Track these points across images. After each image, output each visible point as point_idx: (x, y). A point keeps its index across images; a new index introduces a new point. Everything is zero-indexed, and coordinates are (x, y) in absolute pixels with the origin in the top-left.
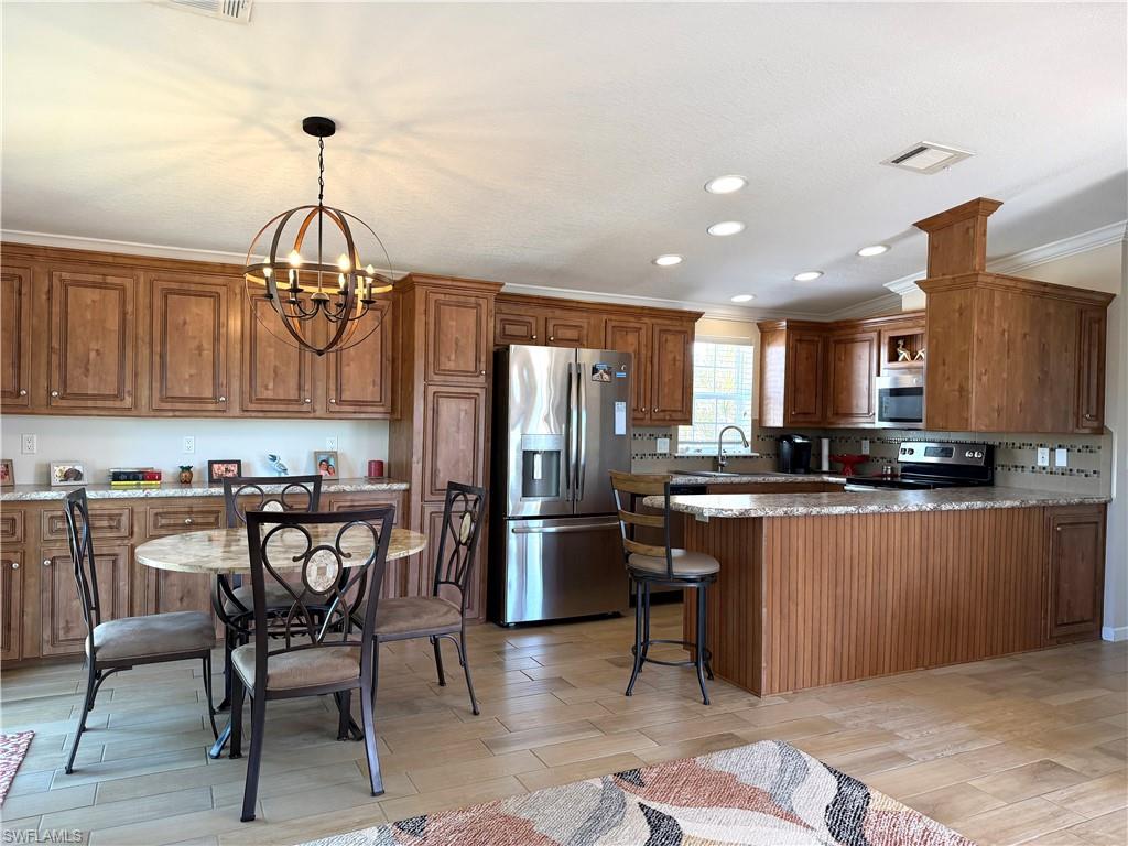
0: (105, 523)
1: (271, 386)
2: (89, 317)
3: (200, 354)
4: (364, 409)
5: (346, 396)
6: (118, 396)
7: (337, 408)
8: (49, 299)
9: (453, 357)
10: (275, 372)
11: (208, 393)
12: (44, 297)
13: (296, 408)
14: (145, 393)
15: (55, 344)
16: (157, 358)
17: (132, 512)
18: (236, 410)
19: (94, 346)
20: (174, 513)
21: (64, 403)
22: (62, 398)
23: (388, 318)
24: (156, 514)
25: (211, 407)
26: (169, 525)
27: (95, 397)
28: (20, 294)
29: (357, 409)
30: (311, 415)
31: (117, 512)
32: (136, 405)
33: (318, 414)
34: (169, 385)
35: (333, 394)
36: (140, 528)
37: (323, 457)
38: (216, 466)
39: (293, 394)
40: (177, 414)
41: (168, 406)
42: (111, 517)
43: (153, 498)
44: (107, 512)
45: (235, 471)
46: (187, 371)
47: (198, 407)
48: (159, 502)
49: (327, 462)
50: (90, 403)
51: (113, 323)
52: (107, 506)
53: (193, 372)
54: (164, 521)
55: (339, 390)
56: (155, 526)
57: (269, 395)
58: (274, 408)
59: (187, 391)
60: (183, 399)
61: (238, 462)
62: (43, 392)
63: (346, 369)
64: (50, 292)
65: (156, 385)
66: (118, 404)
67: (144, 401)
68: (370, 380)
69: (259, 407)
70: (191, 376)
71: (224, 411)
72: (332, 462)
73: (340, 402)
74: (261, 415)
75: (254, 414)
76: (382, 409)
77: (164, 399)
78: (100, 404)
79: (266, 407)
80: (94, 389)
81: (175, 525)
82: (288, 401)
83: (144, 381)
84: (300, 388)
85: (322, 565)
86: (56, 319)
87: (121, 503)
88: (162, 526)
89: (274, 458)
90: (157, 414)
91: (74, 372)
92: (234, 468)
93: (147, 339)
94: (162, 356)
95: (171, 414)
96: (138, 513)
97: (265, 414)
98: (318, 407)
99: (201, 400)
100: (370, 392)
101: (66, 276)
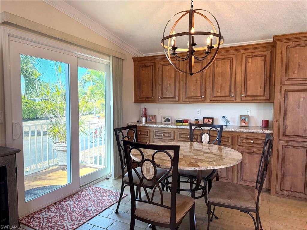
0: (167, 135)
1: (219, 91)
2: (167, 74)
3: (197, 82)
4: (256, 98)
5: (249, 93)
6: (174, 97)
7: (245, 98)
8: (159, 70)
9: (296, 72)
10: (221, 86)
11: (199, 95)
12: (158, 70)
13: (229, 99)
14: (181, 96)
15: (160, 83)
16: (184, 85)
17: (174, 132)
18: (208, 100)
19: (169, 83)
20: (185, 134)
21: (162, 100)
22: (161, 98)
23: (268, 59)
24: (180, 134)
25: (200, 100)
26: (183, 138)
27: (169, 98)
28: (152, 70)
29: (253, 98)
30: (235, 101)
31: (170, 132)
32: (179, 100)
33: (237, 101)
34: (188, 93)
35: (243, 93)
36: (176, 137)
37: (243, 118)
38: (205, 119)
39: (227, 94)
40: (190, 102)
41: (187, 100)
42: (169, 133)
43: (179, 128)
44: (168, 132)
45: (212, 121)
46: (193, 88)
47: (196, 100)
48: (181, 130)
49: (245, 119)
50: (168, 100)
51: (173, 75)
52: (168, 130)
53: (195, 88)
54: (182, 136)
55: (246, 91)
56: (180, 137)
57: (219, 94)
58: (220, 99)
59: (193, 95)
60: (191, 97)
61: (213, 118)
62: (158, 97)
63: (249, 83)
64: (159, 69)
65: (184, 93)
66: (174, 100)
67: (181, 99)
68: (259, 86)
69: (215, 99)
70: (194, 90)
71: (204, 101)
72: (247, 120)
73: (246, 96)
74: (216, 102)
75: (214, 102)
76: (264, 98)
77: (186, 98)
78: (170, 100)
79: (218, 99)
80: (169, 95)
81: (185, 138)
82: (226, 97)
83: (181, 92)
84: (230, 91)
85: (148, 168)
86: (160, 76)
87: (171, 129)
88: (182, 138)
89: (224, 117)
90: (185, 102)
91: (164, 90)
92: (211, 120)
93: (182, 79)
94: (186, 84)
95: (188, 102)
96: (176, 133)
97: (218, 102)
98: (237, 98)
99: (197, 97)
100: (260, 91)
101: (162, 63)
